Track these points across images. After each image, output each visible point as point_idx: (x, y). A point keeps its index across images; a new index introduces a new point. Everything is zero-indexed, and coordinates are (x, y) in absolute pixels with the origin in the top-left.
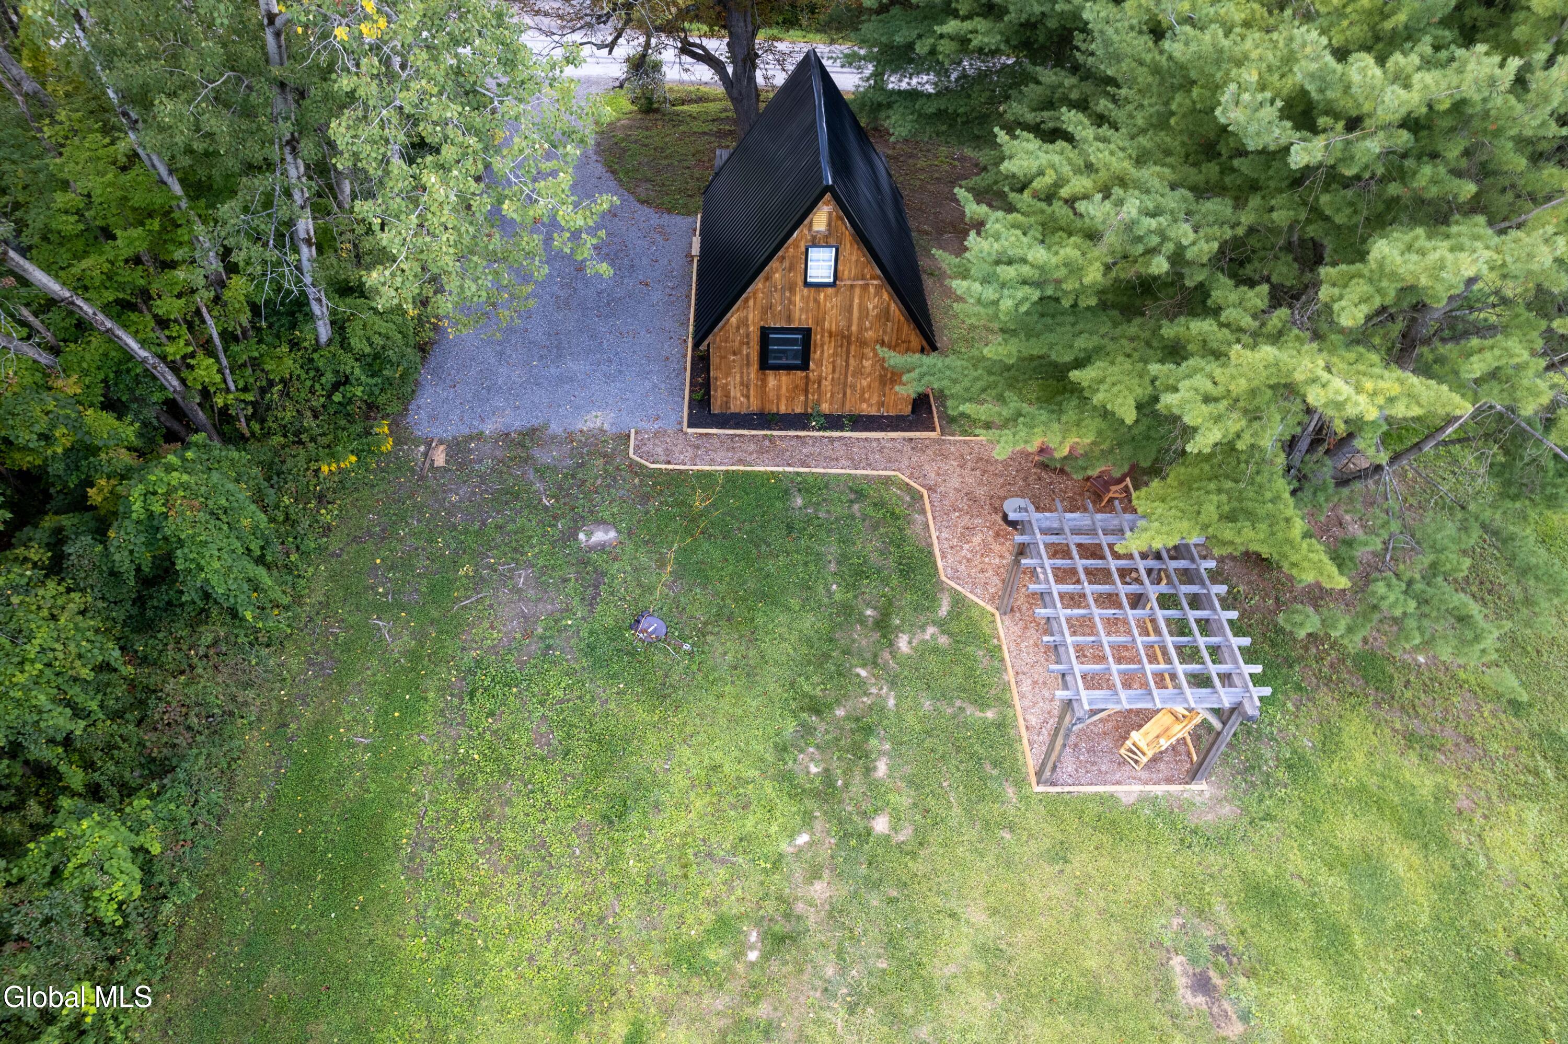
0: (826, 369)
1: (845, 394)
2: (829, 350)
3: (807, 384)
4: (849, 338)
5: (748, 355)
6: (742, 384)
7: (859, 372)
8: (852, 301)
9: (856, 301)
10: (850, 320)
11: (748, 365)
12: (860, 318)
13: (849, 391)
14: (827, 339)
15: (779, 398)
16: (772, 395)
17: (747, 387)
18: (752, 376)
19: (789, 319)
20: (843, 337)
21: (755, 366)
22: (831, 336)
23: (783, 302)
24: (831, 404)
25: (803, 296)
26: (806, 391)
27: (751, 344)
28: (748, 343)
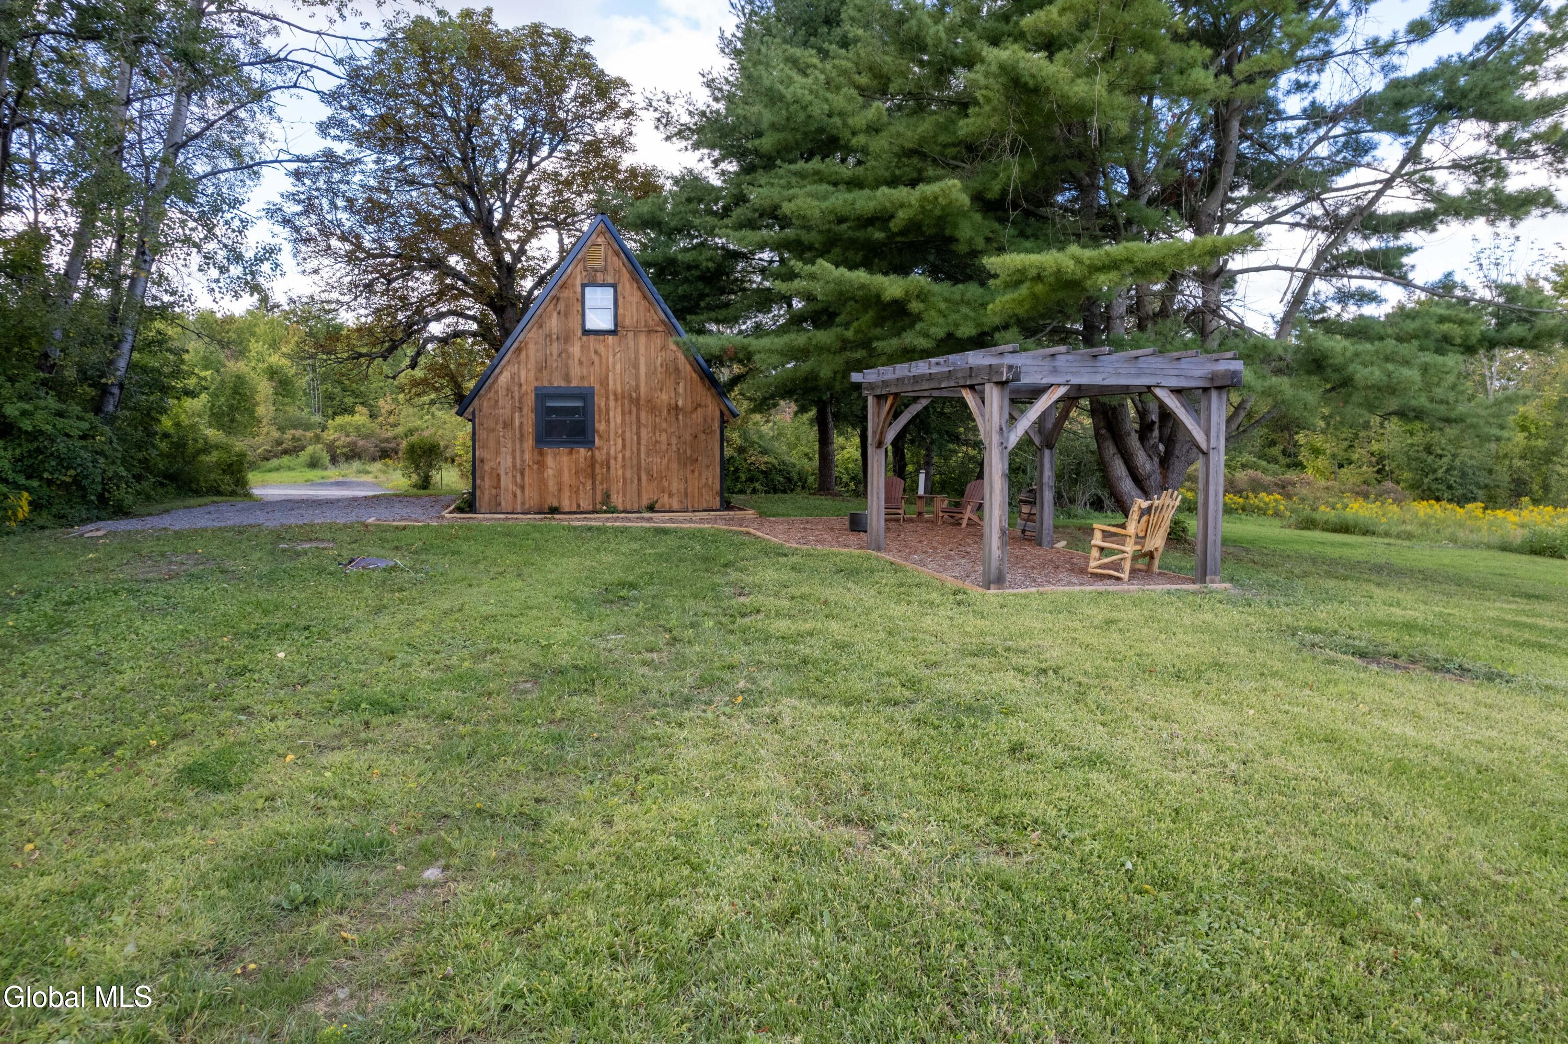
0: (615, 446)
1: (639, 479)
2: (616, 417)
3: (592, 466)
4: (638, 400)
5: (521, 426)
6: (514, 466)
7: (653, 448)
8: (637, 352)
9: (642, 350)
10: (637, 377)
11: (522, 440)
12: (647, 375)
13: (644, 477)
14: (612, 404)
15: (560, 490)
16: (552, 485)
17: (522, 474)
18: (527, 456)
19: (567, 378)
20: (631, 400)
21: (529, 442)
22: (616, 400)
23: (559, 355)
24: (624, 495)
25: (582, 347)
26: (593, 477)
27: (525, 411)
28: (521, 409)
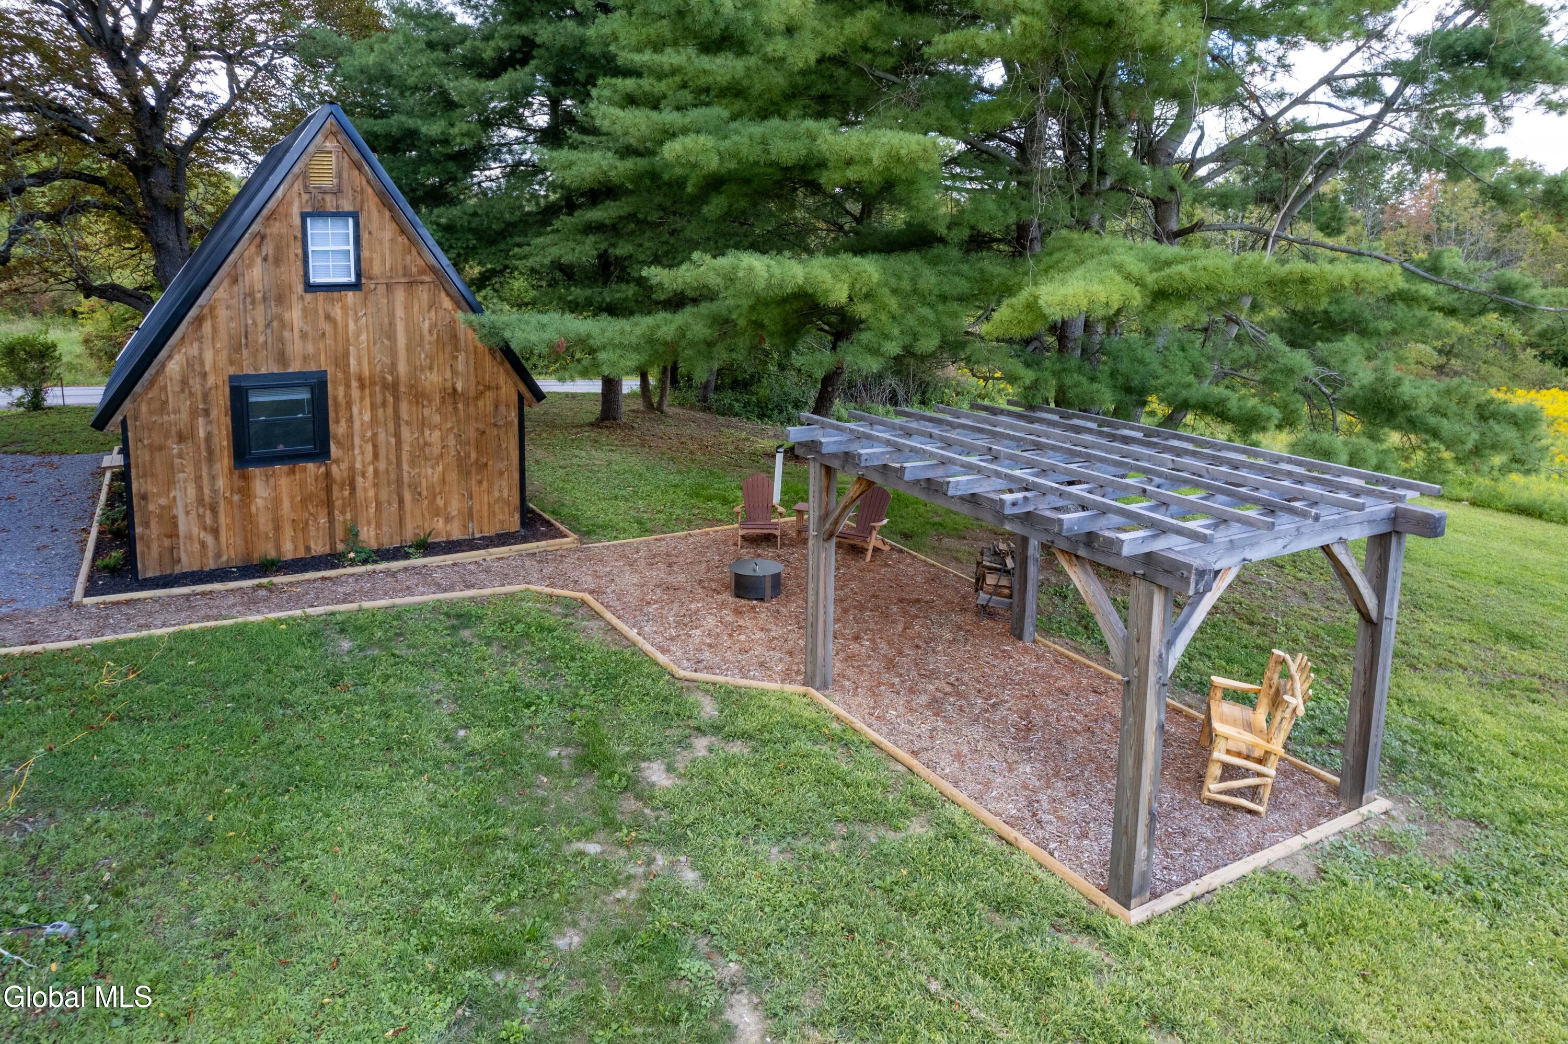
0: (361, 456)
1: (401, 501)
3: (328, 489)
4: (395, 386)
5: (209, 437)
6: (200, 501)
7: (420, 454)
8: (392, 315)
9: (400, 313)
10: (393, 352)
11: (211, 458)
12: (408, 348)
13: (408, 497)
14: (355, 393)
15: (277, 528)
16: (264, 522)
17: (214, 510)
18: (221, 483)
19: (282, 358)
20: (385, 386)
21: (225, 461)
22: (362, 387)
23: (268, 325)
24: (379, 526)
25: (304, 310)
26: (329, 504)
27: (214, 414)
28: (207, 413)
